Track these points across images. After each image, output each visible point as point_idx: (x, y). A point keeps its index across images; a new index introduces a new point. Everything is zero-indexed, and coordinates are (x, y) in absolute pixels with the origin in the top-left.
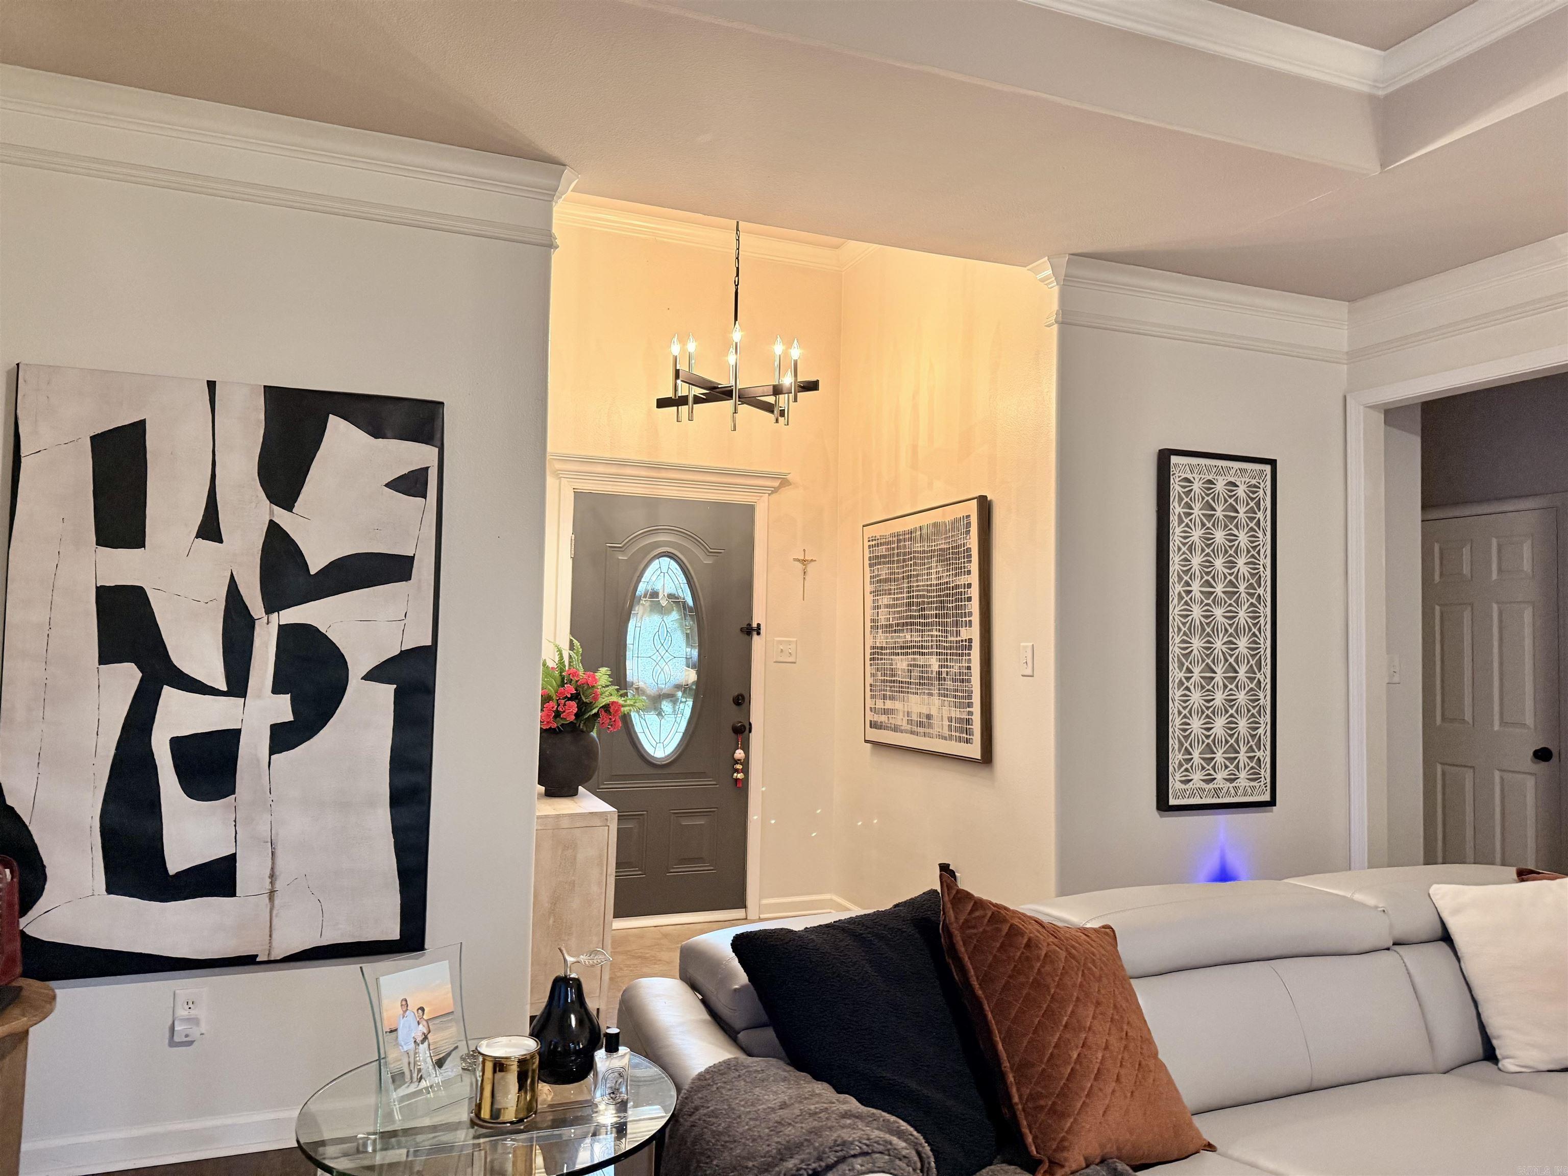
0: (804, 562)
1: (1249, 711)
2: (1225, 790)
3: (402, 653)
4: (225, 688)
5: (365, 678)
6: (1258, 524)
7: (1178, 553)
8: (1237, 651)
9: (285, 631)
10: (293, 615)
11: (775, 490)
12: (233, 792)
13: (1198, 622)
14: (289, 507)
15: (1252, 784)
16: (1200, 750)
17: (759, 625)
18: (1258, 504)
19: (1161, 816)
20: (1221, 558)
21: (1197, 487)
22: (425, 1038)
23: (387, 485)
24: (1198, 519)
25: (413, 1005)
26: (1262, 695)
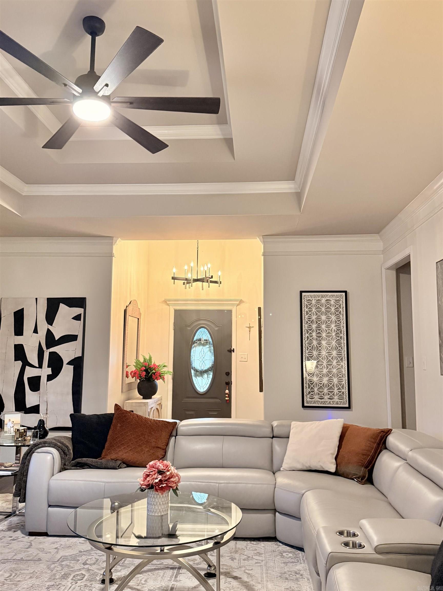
0: (250, 327)
1: (338, 375)
2: (328, 402)
3: (75, 358)
5: (67, 364)
6: (340, 313)
7: (307, 324)
8: (332, 355)
9: (50, 353)
10: (52, 350)
11: (238, 305)
12: (39, 390)
13: (315, 346)
14: (51, 325)
15: (340, 400)
16: (317, 388)
17: (234, 349)
18: (340, 306)
19: (304, 410)
20: (324, 325)
21: (314, 302)
22: (13, 427)
23: (73, 318)
24: (314, 312)
25: (12, 420)
26: (343, 370)
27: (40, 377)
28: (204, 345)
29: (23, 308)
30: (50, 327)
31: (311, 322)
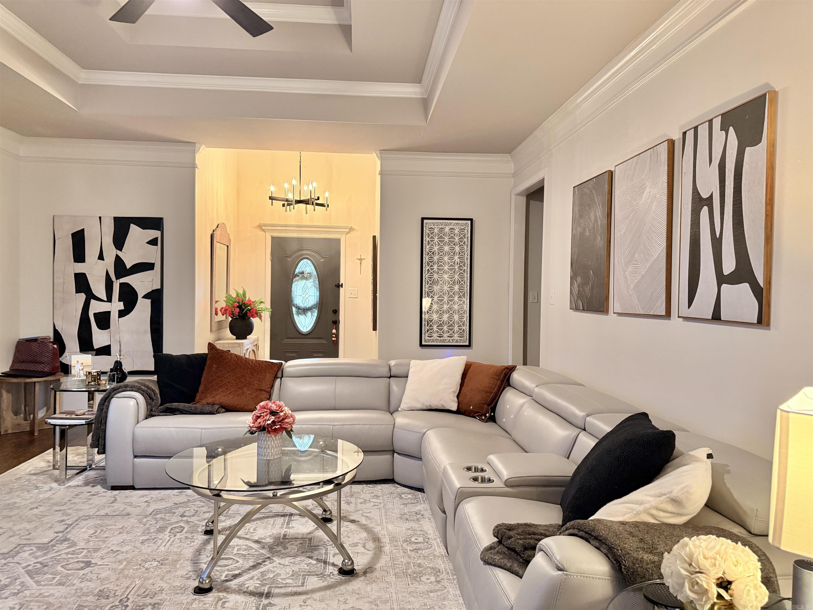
0: (361, 259)
1: (459, 312)
2: (448, 340)
3: (153, 291)
4: (106, 300)
5: (143, 297)
6: (464, 243)
7: (428, 255)
8: (454, 290)
9: (121, 284)
10: (123, 280)
11: (348, 233)
12: (110, 328)
13: (436, 280)
14: (121, 250)
15: (460, 338)
16: (437, 326)
17: (342, 284)
18: (465, 236)
19: (422, 349)
20: (447, 256)
21: (436, 231)
22: (82, 369)
23: (148, 243)
24: (436, 242)
25: (80, 362)
26: (465, 307)
27: (110, 312)
28: (306, 279)
29: (83, 229)
30: (119, 253)
31: (432, 254)
